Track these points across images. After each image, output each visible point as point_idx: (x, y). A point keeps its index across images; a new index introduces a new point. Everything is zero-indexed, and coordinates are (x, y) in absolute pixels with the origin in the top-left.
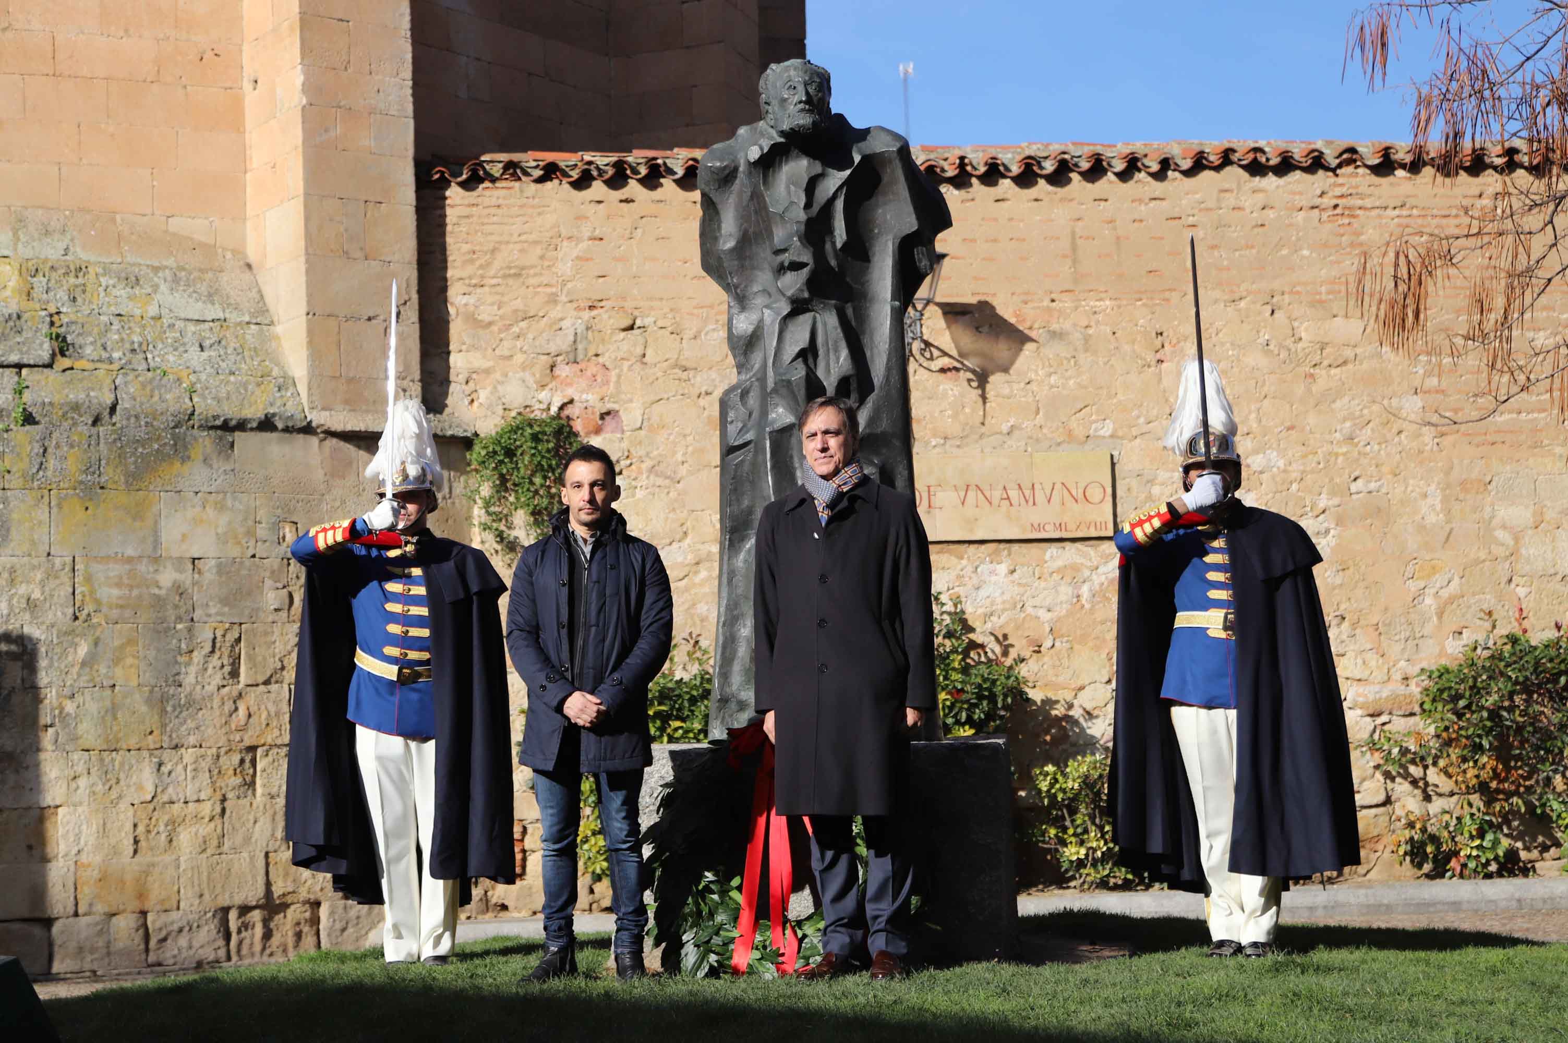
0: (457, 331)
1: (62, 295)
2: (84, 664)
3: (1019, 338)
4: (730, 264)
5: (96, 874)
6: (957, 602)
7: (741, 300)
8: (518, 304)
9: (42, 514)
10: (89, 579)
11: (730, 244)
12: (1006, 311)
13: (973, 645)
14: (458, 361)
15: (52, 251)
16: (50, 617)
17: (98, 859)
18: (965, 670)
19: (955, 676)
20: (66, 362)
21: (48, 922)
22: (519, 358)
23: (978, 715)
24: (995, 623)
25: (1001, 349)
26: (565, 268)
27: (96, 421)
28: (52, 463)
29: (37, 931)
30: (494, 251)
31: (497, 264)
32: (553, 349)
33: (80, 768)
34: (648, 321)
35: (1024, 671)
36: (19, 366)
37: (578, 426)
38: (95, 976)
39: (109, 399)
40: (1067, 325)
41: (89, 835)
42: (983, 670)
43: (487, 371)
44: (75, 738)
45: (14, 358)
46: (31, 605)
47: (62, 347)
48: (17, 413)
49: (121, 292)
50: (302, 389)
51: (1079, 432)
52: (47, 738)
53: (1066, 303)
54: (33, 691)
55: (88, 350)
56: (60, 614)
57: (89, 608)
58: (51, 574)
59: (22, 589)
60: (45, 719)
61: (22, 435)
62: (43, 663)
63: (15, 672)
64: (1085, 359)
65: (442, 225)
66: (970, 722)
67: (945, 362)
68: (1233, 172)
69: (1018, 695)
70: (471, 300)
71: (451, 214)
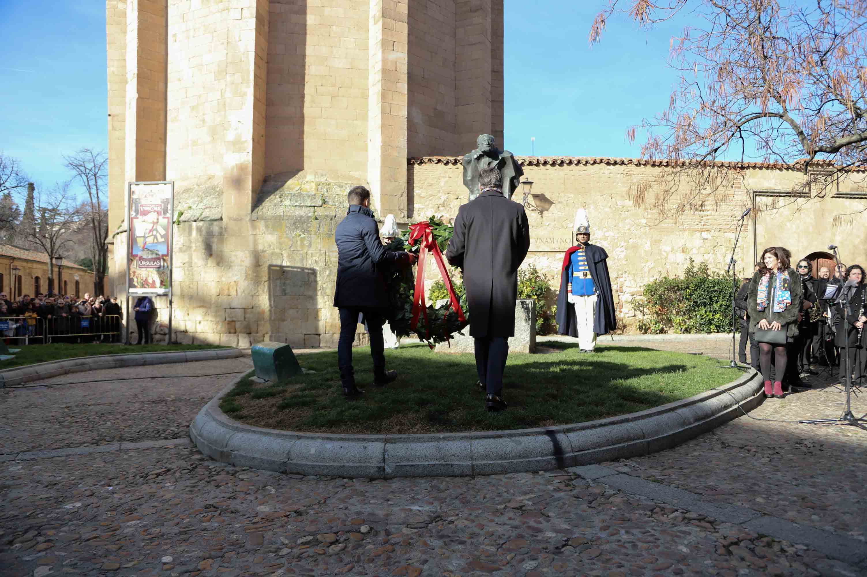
0: (416, 199)
1: (325, 190)
2: (328, 276)
3: (551, 203)
4: (469, 183)
5: (330, 324)
6: (534, 265)
7: (472, 192)
8: (430, 193)
9: (319, 240)
10: (329, 256)
11: (469, 178)
12: (548, 196)
13: (538, 276)
14: (416, 206)
15: (323, 180)
16: (320, 265)
17: (330, 321)
18: (535, 282)
19: (533, 284)
20: (325, 206)
21: (319, 335)
22: (431, 205)
23: (538, 293)
24: (543, 271)
25: (546, 206)
26: (442, 184)
27: (331, 219)
28: (321, 229)
29: (317, 336)
30: (425, 180)
31: (426, 184)
32: (439, 203)
33: (327, 300)
34: (462, 197)
35: (550, 283)
36: (315, 206)
37: (444, 222)
38: (330, 348)
39: (334, 214)
40: (563, 200)
41: (328, 315)
42: (540, 283)
43: (423, 208)
44: (325, 293)
45: (313, 204)
46: (316, 262)
47: (324, 202)
48: (314, 217)
49: (338, 189)
50: (379, 212)
51: (565, 226)
52: (319, 293)
53: (562, 194)
54: (316, 281)
55: (330, 203)
56: (322, 264)
57: (329, 263)
58: (321, 255)
59: (314, 258)
60: (319, 288)
61: (315, 222)
62: (318, 275)
63: (312, 277)
64: (567, 208)
65: (413, 174)
66: (536, 295)
67: (533, 208)
68: (603, 165)
69: (548, 289)
70: (420, 192)
71: (415, 171)
